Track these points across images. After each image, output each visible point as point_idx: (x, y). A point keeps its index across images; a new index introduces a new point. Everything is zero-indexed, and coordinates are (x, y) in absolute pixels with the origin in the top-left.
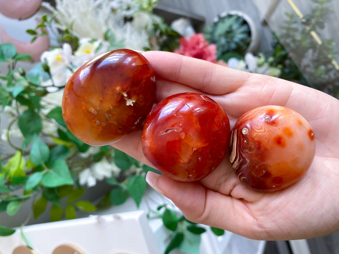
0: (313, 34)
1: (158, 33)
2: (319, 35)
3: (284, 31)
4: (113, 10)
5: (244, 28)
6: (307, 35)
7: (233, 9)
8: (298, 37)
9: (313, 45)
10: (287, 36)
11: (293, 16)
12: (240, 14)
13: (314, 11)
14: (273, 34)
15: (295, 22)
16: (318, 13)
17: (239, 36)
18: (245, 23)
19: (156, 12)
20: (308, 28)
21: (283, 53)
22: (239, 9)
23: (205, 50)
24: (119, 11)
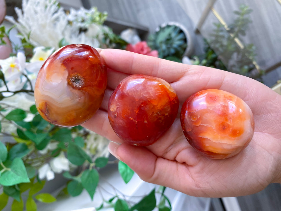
0: (237, 40)
1: (108, 41)
2: (241, 40)
3: (213, 38)
4: (69, 23)
5: (181, 36)
6: (231, 41)
7: (171, 20)
8: (225, 42)
9: (237, 49)
10: (216, 42)
11: (219, 25)
12: (177, 24)
13: (237, 21)
14: (205, 40)
15: (222, 31)
16: (240, 23)
17: (177, 43)
18: (181, 32)
19: (106, 23)
20: (232, 35)
21: (213, 56)
22: (176, 20)
24: (75, 23)
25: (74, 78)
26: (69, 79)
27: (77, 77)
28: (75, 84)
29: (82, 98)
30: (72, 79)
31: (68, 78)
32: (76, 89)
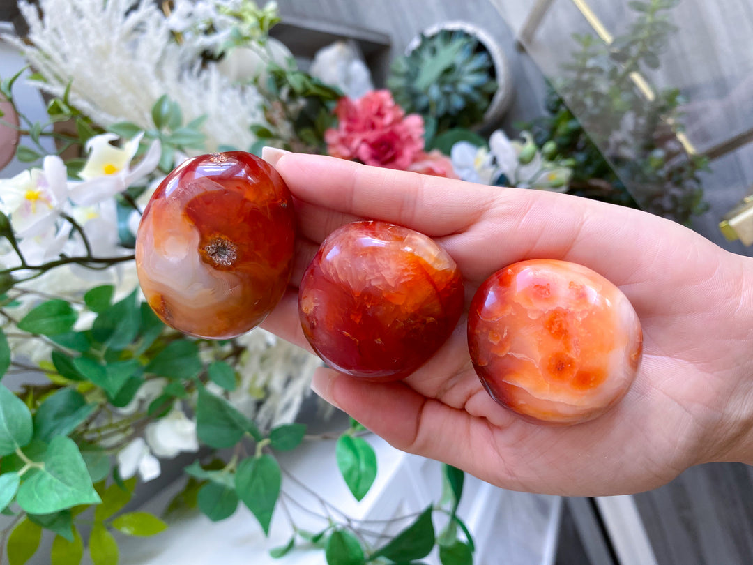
0: (636, 77)
1: (284, 93)
2: (646, 78)
3: (573, 75)
4: (174, 36)
5: (480, 61)
6: (623, 83)
7: (452, 18)
8: (603, 86)
9: (637, 103)
10: (581, 85)
11: (588, 36)
12: (469, 28)
13: (638, 28)
14: (548, 82)
15: (594, 55)
16: (644, 34)
17: (469, 80)
18: (480, 48)
20: (622, 68)
21: (572, 125)
22: (465, 16)
23: (399, 129)
24: (188, 36)
25: (213, 246)
26: (203, 249)
27: (220, 244)
28: (218, 260)
29: (238, 288)
30: (211, 248)
31: (201, 247)
32: (222, 270)
